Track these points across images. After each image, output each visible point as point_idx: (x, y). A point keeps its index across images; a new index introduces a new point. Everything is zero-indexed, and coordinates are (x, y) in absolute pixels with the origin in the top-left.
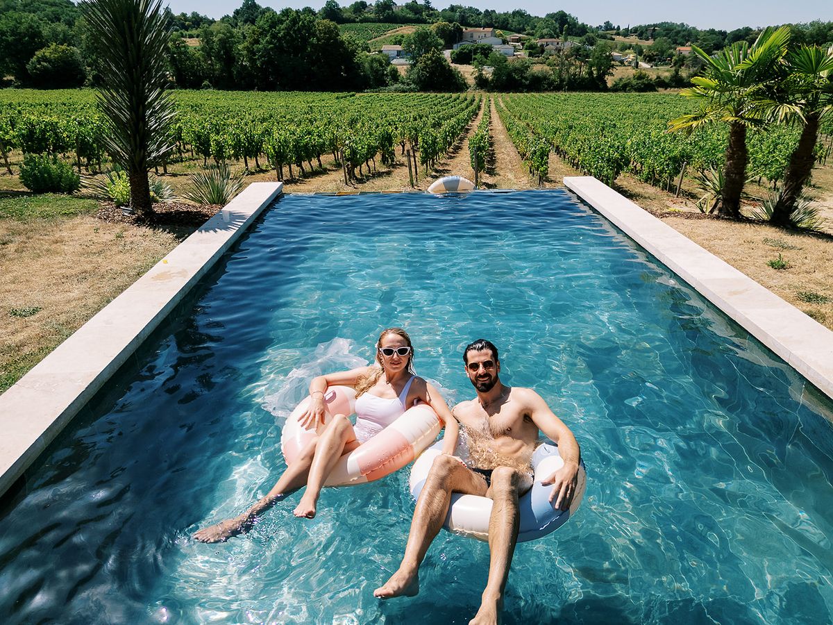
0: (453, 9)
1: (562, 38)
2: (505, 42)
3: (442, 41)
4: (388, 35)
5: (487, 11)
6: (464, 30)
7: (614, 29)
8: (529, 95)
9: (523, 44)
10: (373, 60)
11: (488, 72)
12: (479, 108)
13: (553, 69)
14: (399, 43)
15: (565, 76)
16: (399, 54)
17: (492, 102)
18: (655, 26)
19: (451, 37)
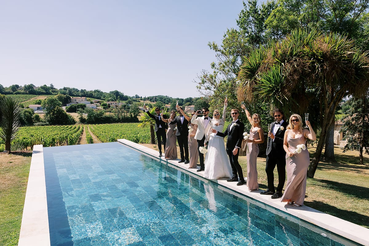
0: (65, 89)
1: (117, 101)
2: (92, 103)
3: (61, 103)
4: (31, 100)
5: (82, 90)
6: (71, 98)
7: (140, 97)
8: (105, 125)
9: (100, 104)
10: (26, 111)
11: (85, 116)
12: (83, 131)
13: (115, 114)
14: (39, 103)
15: (121, 117)
16: (38, 109)
17: (89, 128)
18: (156, 97)
19: (66, 101)
